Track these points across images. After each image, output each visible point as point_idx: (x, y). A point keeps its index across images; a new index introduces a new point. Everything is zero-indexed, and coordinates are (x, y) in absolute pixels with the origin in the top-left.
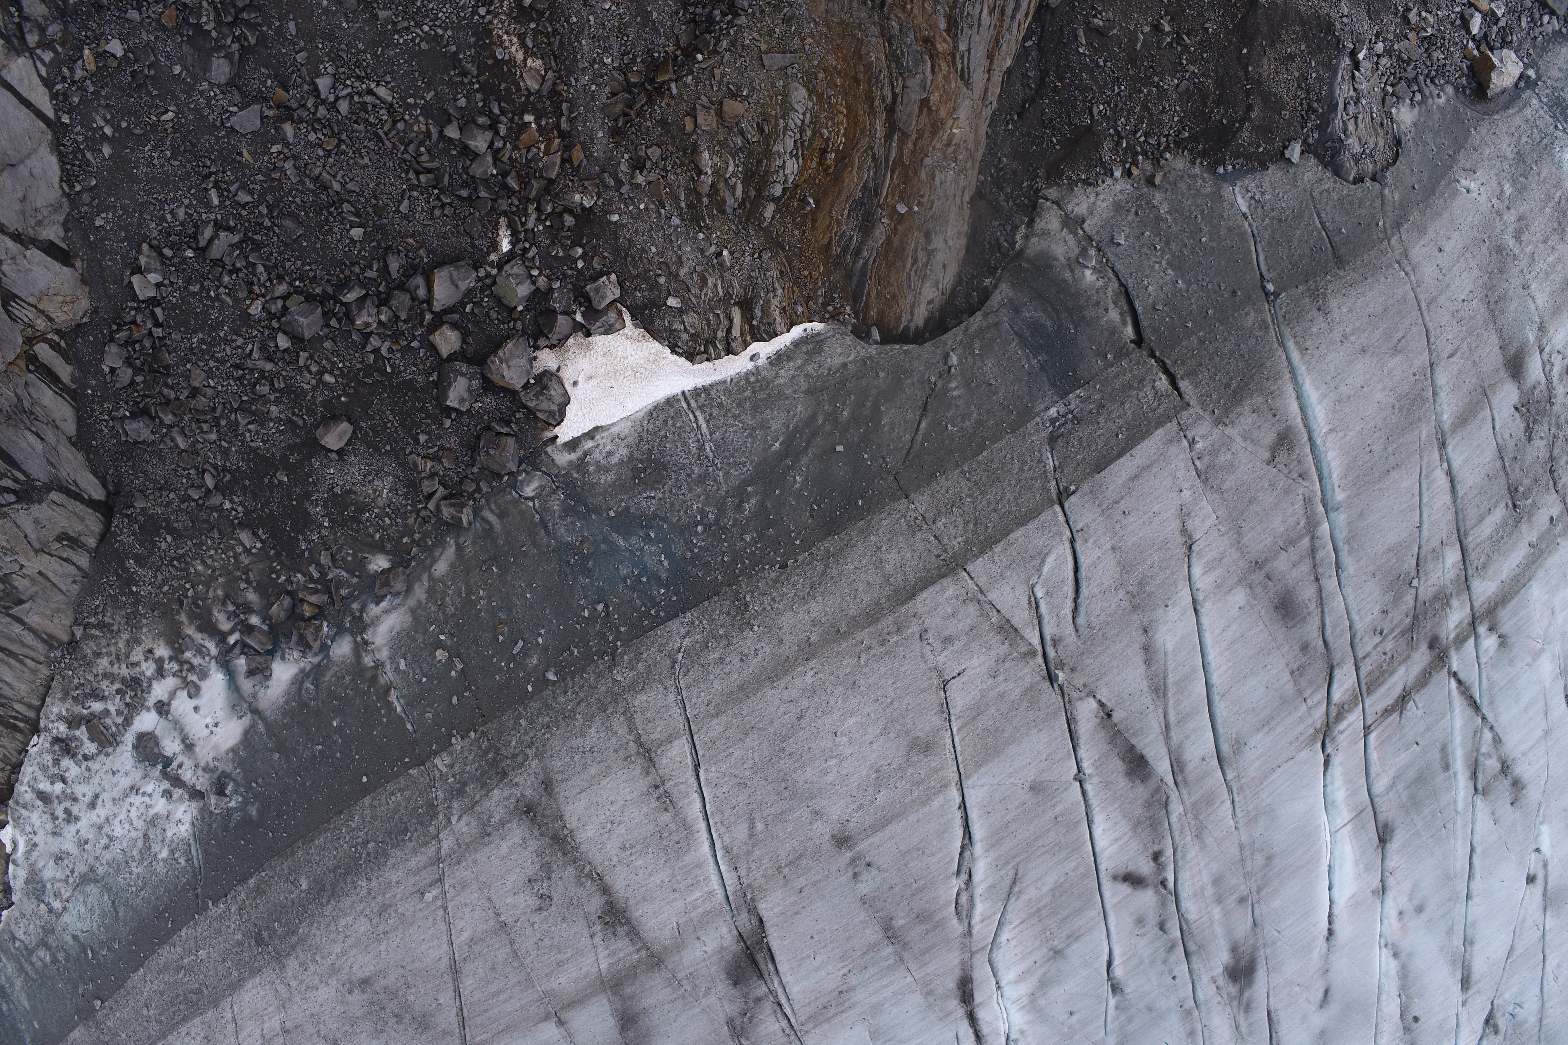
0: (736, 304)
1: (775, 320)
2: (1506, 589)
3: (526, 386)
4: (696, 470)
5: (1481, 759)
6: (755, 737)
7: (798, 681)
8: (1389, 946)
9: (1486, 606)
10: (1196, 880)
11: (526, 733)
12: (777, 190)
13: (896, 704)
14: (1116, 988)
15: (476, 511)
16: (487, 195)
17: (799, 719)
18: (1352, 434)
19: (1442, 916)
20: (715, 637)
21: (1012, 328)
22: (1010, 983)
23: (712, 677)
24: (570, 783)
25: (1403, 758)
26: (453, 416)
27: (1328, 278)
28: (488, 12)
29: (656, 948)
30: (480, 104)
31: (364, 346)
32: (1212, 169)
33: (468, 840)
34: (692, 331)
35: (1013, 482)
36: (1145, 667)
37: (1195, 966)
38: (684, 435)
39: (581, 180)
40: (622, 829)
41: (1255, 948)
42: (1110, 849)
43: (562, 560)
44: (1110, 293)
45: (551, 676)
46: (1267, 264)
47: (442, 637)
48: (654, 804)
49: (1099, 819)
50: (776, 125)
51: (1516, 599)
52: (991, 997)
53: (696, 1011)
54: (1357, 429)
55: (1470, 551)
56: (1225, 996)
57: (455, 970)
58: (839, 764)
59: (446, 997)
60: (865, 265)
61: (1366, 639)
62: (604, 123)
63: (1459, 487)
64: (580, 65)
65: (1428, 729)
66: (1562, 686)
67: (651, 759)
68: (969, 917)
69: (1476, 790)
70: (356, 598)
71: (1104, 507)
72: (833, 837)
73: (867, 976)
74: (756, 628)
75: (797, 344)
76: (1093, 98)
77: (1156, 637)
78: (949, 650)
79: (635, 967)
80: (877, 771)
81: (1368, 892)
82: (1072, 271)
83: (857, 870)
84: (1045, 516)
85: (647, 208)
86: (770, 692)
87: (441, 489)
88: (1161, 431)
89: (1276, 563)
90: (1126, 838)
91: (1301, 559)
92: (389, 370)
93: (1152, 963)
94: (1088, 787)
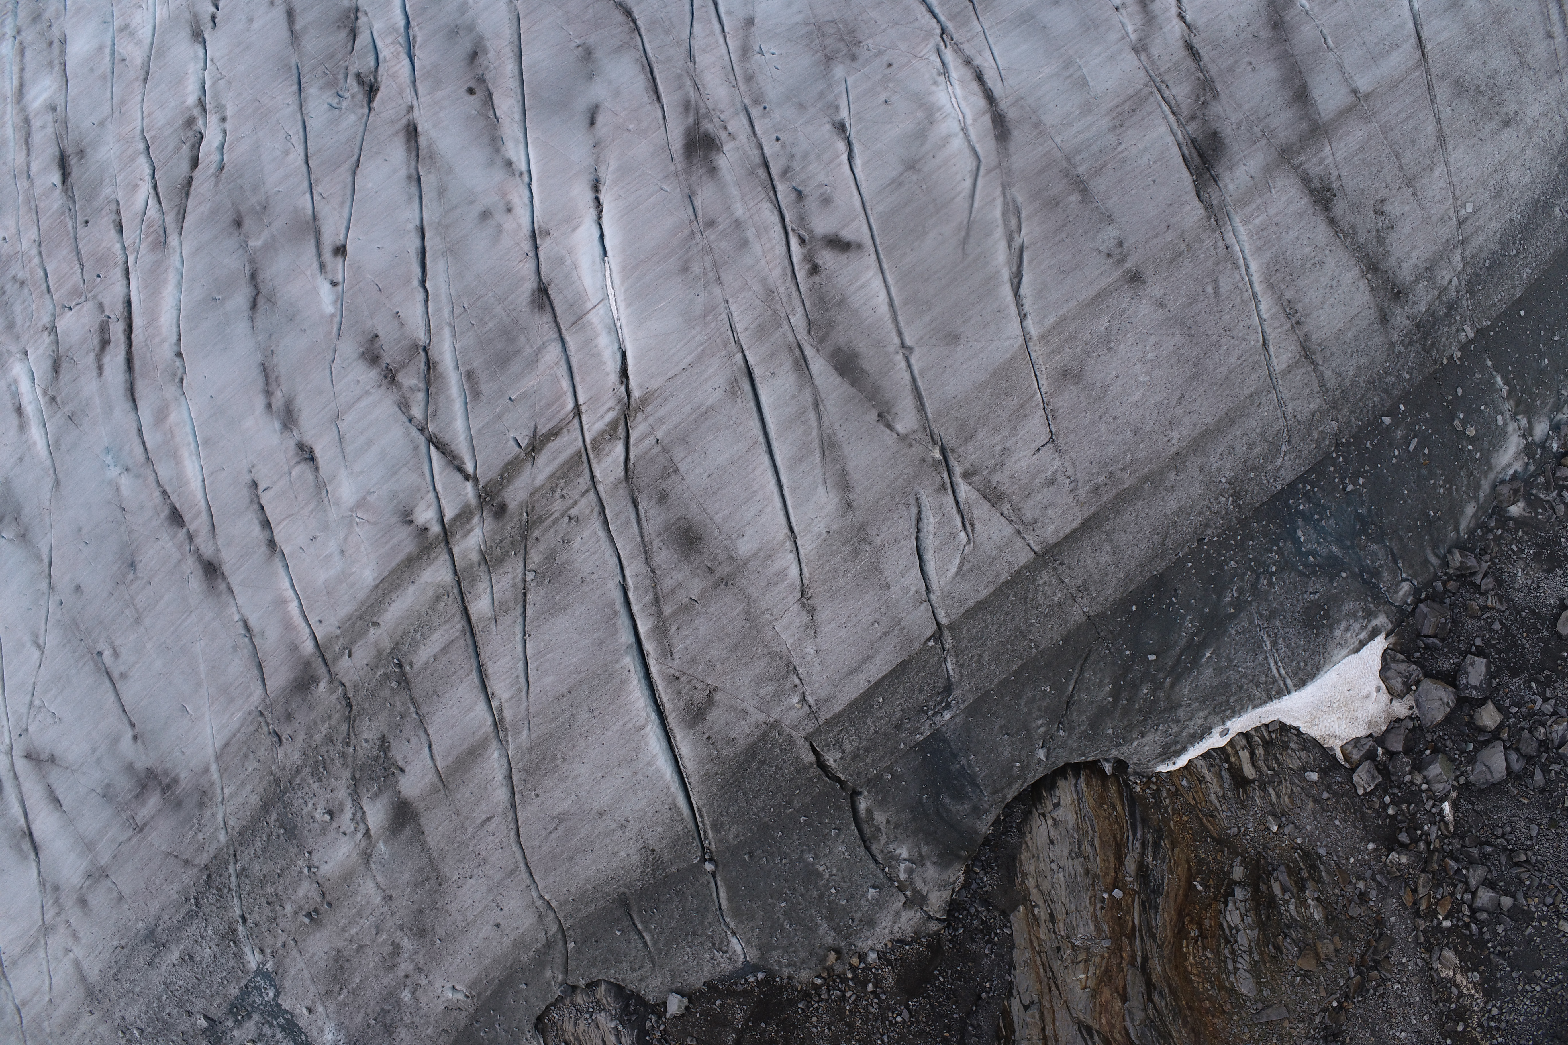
0: (1253, 781)
1: (1209, 771)
2: (406, 575)
3: (1418, 683)
4: (1278, 623)
5: (422, 385)
6: (1219, 376)
7: (1185, 432)
8: (517, 173)
9: (433, 555)
10: (768, 245)
11: (1402, 365)
12: (1239, 893)
13: (1097, 416)
14: (841, 128)
15: (1445, 564)
16: (1471, 850)
17: (1183, 396)
18: (616, 728)
19: (455, 207)
20: (1254, 468)
21: (981, 792)
22: (956, 135)
23: (1258, 430)
24: (1367, 322)
25: (528, 383)
26: (1474, 649)
27: (639, 884)
28: (1490, 1010)
29: (1286, 167)
30: (1485, 929)
31: (1556, 704)
32: (771, 975)
33: (1442, 263)
34: (1290, 751)
35: (989, 643)
36: (847, 468)
37: (756, 152)
38: (1289, 654)
39: (1402, 876)
40: (1325, 281)
41: (688, 171)
42: (869, 276)
43: (1380, 527)
44: (883, 839)
45: (1387, 420)
46: (709, 889)
47: (1470, 447)
48: (1299, 307)
49: (884, 308)
50: (1261, 954)
51: (394, 564)
52: (975, 120)
53: (1247, 106)
54: (610, 733)
55: (458, 613)
56: (716, 120)
57: (1442, 139)
58: (1145, 354)
59: (1446, 113)
60: (1134, 834)
61: (587, 512)
62: (1391, 930)
63: (476, 681)
64: (1417, 978)
65: (499, 416)
66: (321, 471)
67: (1304, 348)
68: (1006, 204)
69: (425, 349)
70: (1531, 476)
71: (898, 628)
72: (1144, 282)
73: (1099, 143)
74: (1224, 480)
75: (1184, 750)
76: (909, 1026)
77: (837, 500)
78: (1049, 473)
79: (1302, 148)
80: (1110, 349)
81: (555, 234)
82: (920, 855)
83: (1120, 250)
84: (959, 612)
85: (1348, 859)
86: (1209, 420)
87: (1478, 582)
88: (837, 709)
89: (703, 585)
90: (853, 288)
91: (672, 592)
92: (1533, 684)
93: (806, 155)
94: (897, 341)
